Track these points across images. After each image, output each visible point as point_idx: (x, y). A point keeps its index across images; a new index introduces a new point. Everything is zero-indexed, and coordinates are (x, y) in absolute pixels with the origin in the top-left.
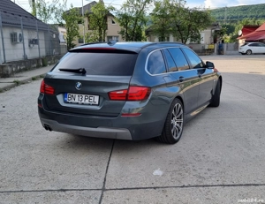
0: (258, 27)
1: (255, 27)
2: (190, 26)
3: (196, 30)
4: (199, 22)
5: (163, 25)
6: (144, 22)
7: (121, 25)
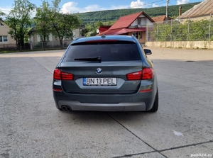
0: (110, 27)
1: (108, 27)
2: (65, 26)
3: (70, 30)
4: (71, 24)
5: (44, 26)
6: (29, 24)
7: (11, 27)
